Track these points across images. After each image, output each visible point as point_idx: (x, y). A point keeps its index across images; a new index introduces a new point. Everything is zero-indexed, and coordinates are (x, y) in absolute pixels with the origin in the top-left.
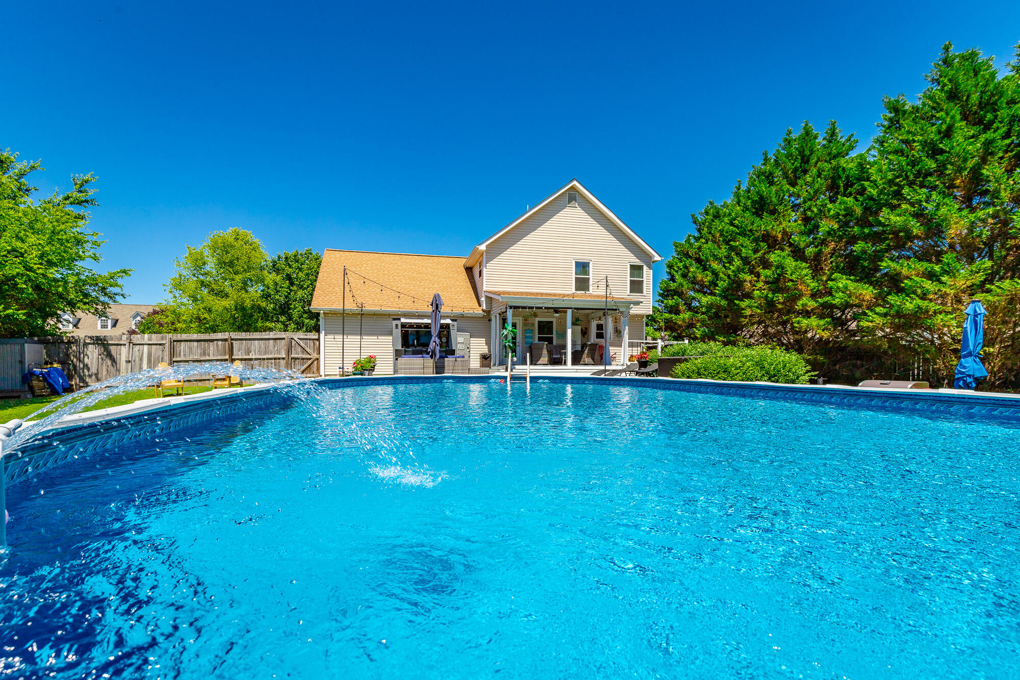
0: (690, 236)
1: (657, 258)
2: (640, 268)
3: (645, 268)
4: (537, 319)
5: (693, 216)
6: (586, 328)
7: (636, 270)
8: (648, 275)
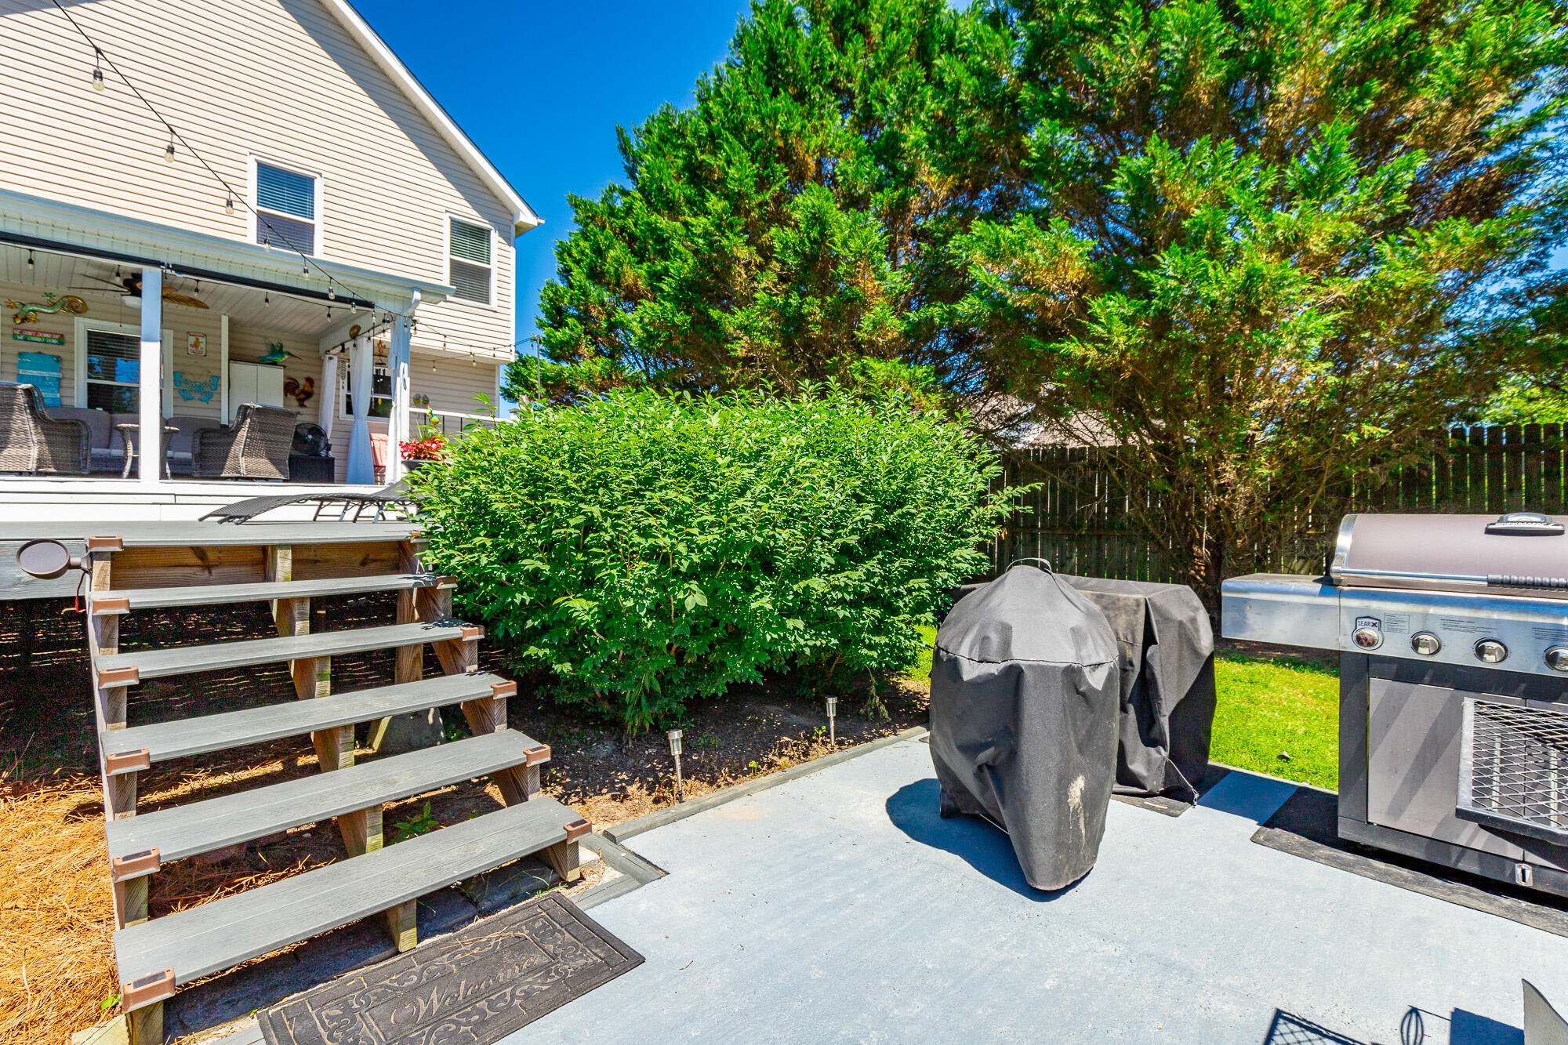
0: (612, 190)
1: (527, 217)
2: (481, 235)
3: (495, 237)
4: (82, 326)
5: (620, 133)
6: (310, 381)
7: (467, 235)
8: (502, 258)
